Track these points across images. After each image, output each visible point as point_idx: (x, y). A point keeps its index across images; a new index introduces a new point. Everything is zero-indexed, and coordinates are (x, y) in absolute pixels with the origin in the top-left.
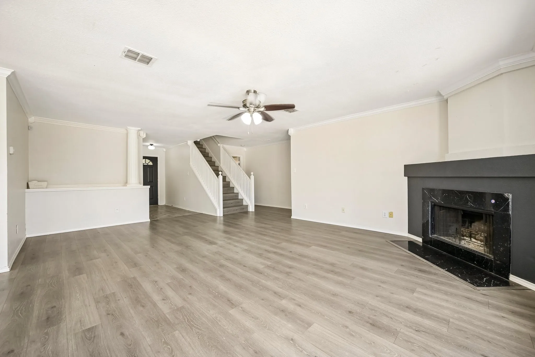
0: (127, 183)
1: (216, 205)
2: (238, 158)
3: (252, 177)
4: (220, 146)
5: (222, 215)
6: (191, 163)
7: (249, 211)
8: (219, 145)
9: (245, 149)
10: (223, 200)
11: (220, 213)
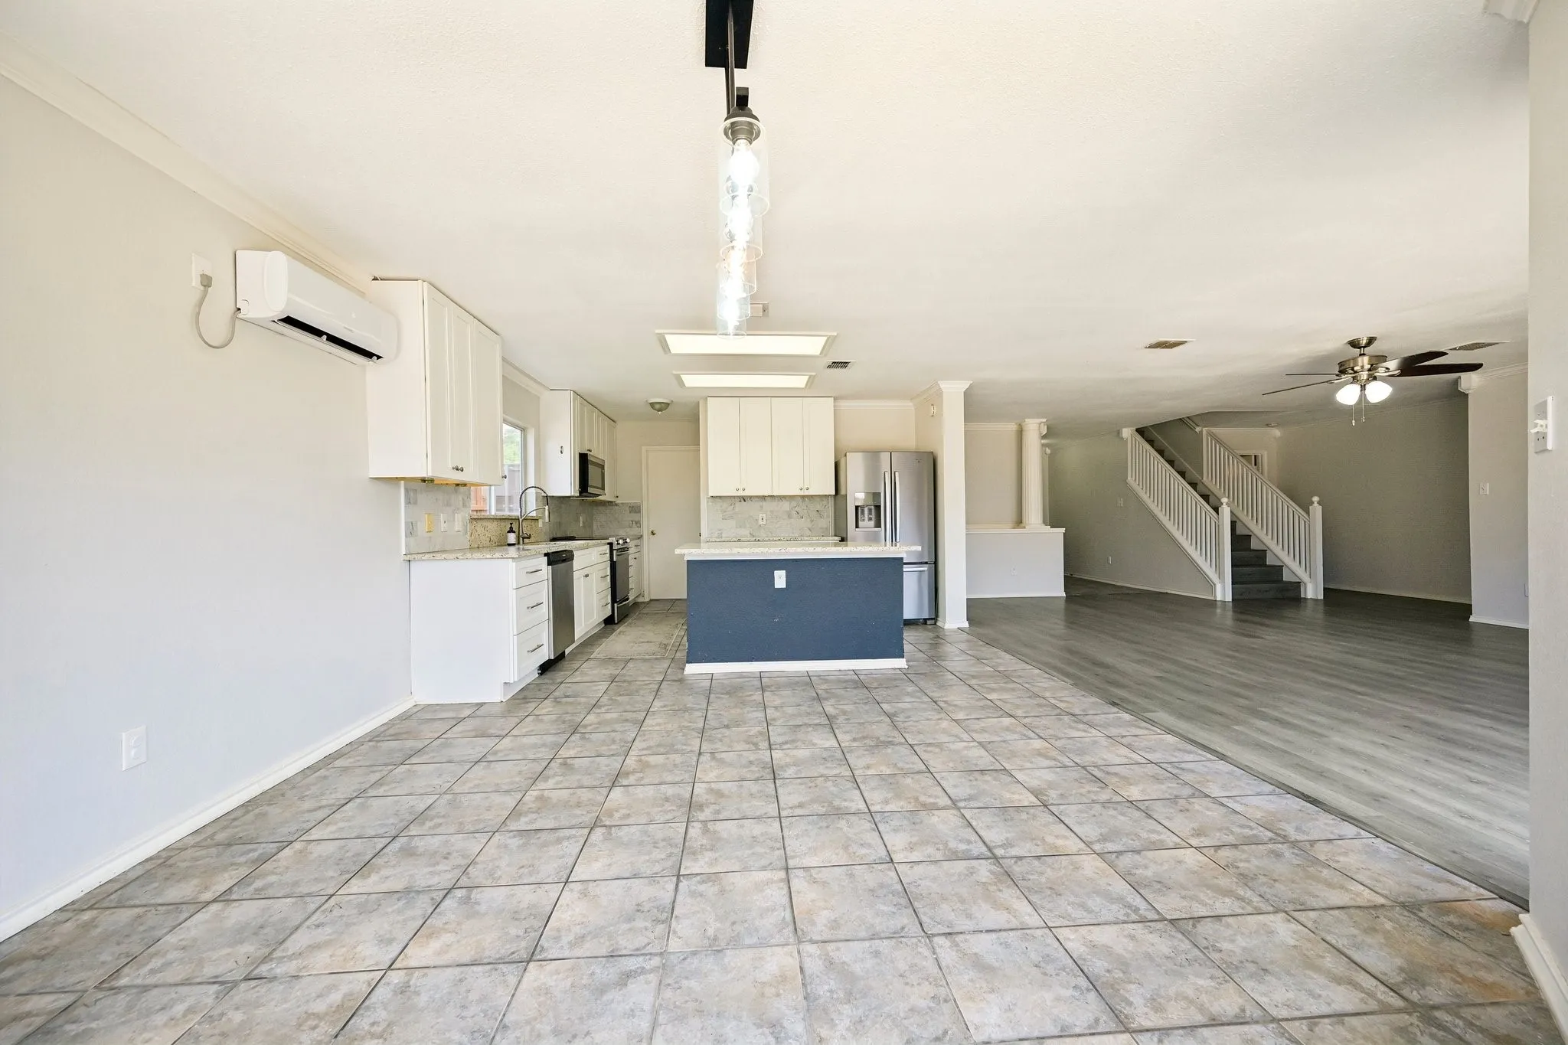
0: (1021, 522)
1: (1211, 573)
2: (1253, 458)
3: (1317, 510)
4: (1201, 432)
5: (1229, 598)
6: (1129, 478)
7: (1305, 599)
8: (1198, 429)
9: (1277, 433)
10: (1233, 566)
11: (1223, 591)
